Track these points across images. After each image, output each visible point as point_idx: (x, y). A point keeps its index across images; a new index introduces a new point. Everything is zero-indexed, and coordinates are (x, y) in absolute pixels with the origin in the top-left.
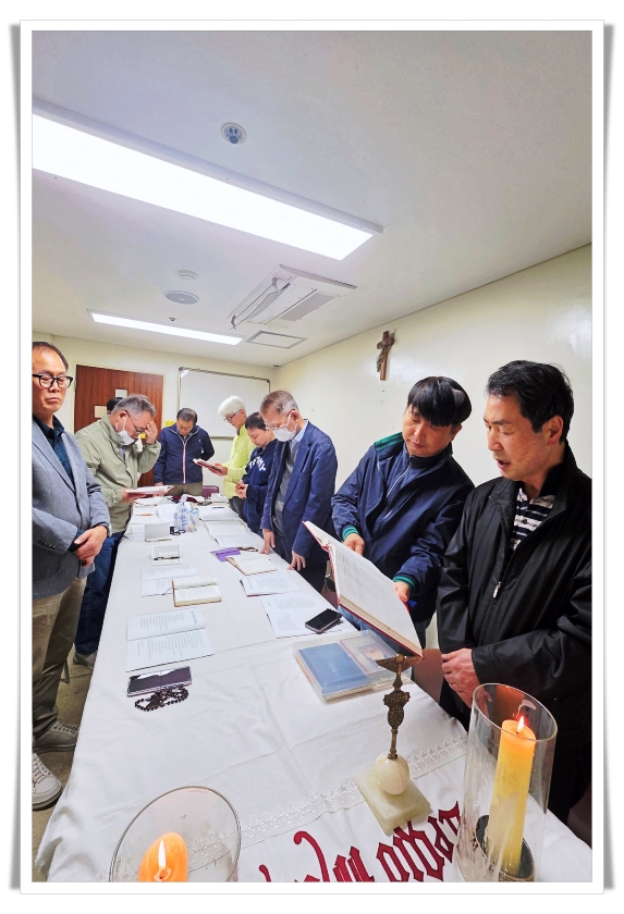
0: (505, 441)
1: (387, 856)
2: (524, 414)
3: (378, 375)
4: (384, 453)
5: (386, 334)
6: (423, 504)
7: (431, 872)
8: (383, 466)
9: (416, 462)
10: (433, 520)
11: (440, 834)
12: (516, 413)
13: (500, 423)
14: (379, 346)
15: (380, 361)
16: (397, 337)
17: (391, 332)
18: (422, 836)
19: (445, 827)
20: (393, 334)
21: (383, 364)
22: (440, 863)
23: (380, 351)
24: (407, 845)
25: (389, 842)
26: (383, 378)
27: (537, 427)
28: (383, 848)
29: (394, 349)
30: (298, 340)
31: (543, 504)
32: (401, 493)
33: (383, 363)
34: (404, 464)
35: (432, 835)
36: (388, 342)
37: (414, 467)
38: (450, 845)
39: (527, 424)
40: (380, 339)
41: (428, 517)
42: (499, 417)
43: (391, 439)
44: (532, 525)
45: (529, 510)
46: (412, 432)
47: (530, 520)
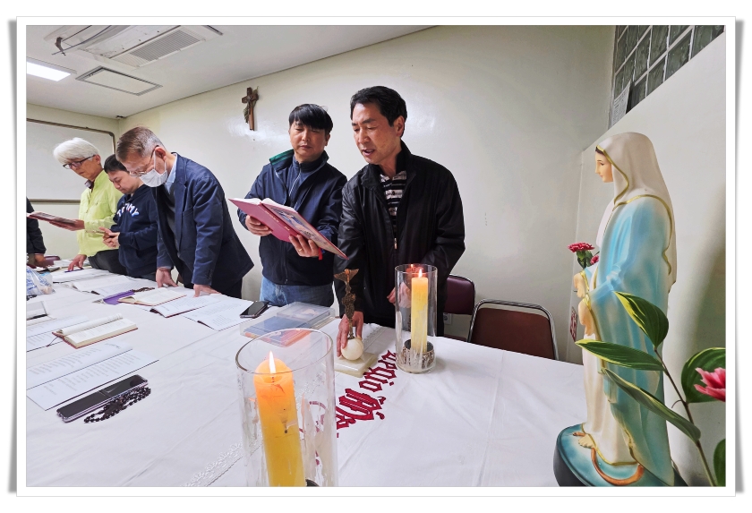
0: (372, 134)
1: (365, 385)
2: (383, 113)
3: (248, 126)
4: (279, 166)
5: (249, 90)
6: (319, 194)
7: (389, 378)
8: (281, 175)
9: (304, 167)
10: (327, 204)
11: (387, 364)
12: (378, 114)
13: (367, 121)
14: (244, 100)
15: (247, 114)
16: (260, 93)
17: (254, 89)
18: (379, 369)
19: (387, 360)
20: (256, 91)
21: (250, 117)
22: (392, 372)
23: (246, 105)
24: (373, 376)
25: (364, 379)
26: (253, 128)
27: (391, 123)
28: (361, 384)
29: (259, 105)
31: (399, 178)
32: (300, 189)
33: (250, 115)
34: (296, 172)
35: (383, 366)
36: (252, 98)
37: (303, 171)
38: (394, 365)
39: (385, 120)
40: (244, 94)
41: (324, 202)
42: (366, 118)
43: (283, 155)
44: (399, 193)
45: (394, 185)
46: (300, 139)
47: (397, 191)
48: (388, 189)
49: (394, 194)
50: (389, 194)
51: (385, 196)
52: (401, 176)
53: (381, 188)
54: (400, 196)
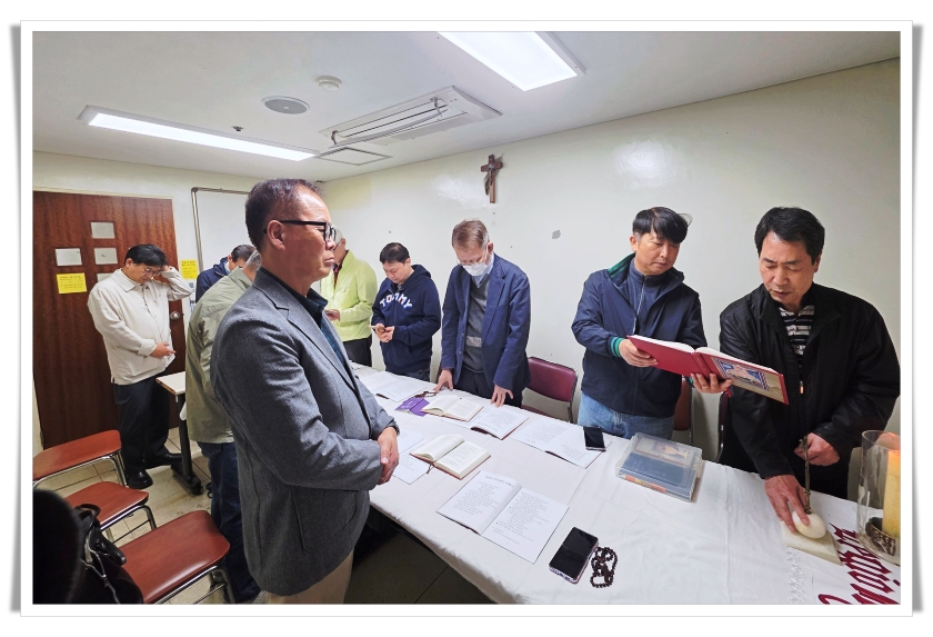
3: (488, 198)
4: (618, 280)
5: (492, 157)
9: (650, 281)
14: (483, 169)
15: (487, 185)
16: (504, 161)
17: (497, 157)
20: (500, 158)
21: (491, 188)
23: (486, 173)
26: (493, 201)
29: (502, 176)
30: (379, 157)
31: (804, 313)
33: (491, 186)
36: (494, 167)
37: (648, 285)
40: (486, 162)
44: (804, 330)
45: (798, 321)
46: (658, 255)
47: (801, 327)
48: (790, 324)
49: (798, 330)
50: (792, 330)
51: (787, 331)
52: (808, 311)
53: (783, 322)
54: (807, 333)
